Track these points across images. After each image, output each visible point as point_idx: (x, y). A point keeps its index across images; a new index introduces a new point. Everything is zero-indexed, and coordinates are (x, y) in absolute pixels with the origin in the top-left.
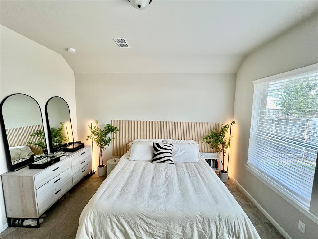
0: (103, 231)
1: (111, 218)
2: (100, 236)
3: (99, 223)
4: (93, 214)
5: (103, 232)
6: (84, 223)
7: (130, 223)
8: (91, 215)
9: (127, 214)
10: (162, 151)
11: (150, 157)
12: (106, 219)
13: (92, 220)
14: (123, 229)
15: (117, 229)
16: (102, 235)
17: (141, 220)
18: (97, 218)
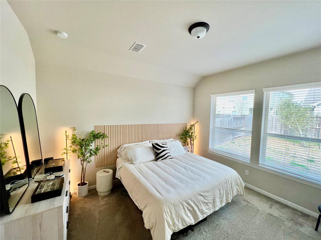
0: (179, 217)
1: (183, 203)
2: (178, 224)
3: (175, 213)
4: (169, 208)
5: (180, 219)
6: (165, 219)
7: (195, 201)
8: (167, 210)
9: (192, 196)
10: (163, 149)
11: (153, 157)
12: (180, 207)
13: (170, 214)
14: (191, 209)
15: (188, 212)
16: (180, 221)
17: (201, 196)
18: (173, 209)
